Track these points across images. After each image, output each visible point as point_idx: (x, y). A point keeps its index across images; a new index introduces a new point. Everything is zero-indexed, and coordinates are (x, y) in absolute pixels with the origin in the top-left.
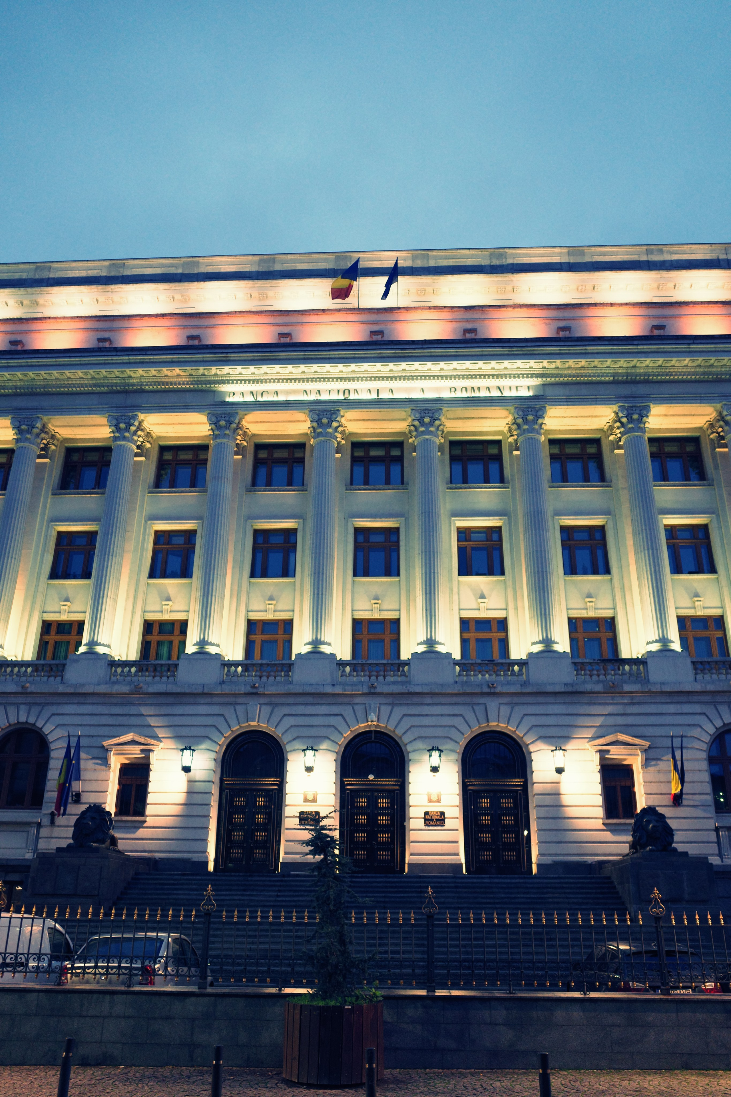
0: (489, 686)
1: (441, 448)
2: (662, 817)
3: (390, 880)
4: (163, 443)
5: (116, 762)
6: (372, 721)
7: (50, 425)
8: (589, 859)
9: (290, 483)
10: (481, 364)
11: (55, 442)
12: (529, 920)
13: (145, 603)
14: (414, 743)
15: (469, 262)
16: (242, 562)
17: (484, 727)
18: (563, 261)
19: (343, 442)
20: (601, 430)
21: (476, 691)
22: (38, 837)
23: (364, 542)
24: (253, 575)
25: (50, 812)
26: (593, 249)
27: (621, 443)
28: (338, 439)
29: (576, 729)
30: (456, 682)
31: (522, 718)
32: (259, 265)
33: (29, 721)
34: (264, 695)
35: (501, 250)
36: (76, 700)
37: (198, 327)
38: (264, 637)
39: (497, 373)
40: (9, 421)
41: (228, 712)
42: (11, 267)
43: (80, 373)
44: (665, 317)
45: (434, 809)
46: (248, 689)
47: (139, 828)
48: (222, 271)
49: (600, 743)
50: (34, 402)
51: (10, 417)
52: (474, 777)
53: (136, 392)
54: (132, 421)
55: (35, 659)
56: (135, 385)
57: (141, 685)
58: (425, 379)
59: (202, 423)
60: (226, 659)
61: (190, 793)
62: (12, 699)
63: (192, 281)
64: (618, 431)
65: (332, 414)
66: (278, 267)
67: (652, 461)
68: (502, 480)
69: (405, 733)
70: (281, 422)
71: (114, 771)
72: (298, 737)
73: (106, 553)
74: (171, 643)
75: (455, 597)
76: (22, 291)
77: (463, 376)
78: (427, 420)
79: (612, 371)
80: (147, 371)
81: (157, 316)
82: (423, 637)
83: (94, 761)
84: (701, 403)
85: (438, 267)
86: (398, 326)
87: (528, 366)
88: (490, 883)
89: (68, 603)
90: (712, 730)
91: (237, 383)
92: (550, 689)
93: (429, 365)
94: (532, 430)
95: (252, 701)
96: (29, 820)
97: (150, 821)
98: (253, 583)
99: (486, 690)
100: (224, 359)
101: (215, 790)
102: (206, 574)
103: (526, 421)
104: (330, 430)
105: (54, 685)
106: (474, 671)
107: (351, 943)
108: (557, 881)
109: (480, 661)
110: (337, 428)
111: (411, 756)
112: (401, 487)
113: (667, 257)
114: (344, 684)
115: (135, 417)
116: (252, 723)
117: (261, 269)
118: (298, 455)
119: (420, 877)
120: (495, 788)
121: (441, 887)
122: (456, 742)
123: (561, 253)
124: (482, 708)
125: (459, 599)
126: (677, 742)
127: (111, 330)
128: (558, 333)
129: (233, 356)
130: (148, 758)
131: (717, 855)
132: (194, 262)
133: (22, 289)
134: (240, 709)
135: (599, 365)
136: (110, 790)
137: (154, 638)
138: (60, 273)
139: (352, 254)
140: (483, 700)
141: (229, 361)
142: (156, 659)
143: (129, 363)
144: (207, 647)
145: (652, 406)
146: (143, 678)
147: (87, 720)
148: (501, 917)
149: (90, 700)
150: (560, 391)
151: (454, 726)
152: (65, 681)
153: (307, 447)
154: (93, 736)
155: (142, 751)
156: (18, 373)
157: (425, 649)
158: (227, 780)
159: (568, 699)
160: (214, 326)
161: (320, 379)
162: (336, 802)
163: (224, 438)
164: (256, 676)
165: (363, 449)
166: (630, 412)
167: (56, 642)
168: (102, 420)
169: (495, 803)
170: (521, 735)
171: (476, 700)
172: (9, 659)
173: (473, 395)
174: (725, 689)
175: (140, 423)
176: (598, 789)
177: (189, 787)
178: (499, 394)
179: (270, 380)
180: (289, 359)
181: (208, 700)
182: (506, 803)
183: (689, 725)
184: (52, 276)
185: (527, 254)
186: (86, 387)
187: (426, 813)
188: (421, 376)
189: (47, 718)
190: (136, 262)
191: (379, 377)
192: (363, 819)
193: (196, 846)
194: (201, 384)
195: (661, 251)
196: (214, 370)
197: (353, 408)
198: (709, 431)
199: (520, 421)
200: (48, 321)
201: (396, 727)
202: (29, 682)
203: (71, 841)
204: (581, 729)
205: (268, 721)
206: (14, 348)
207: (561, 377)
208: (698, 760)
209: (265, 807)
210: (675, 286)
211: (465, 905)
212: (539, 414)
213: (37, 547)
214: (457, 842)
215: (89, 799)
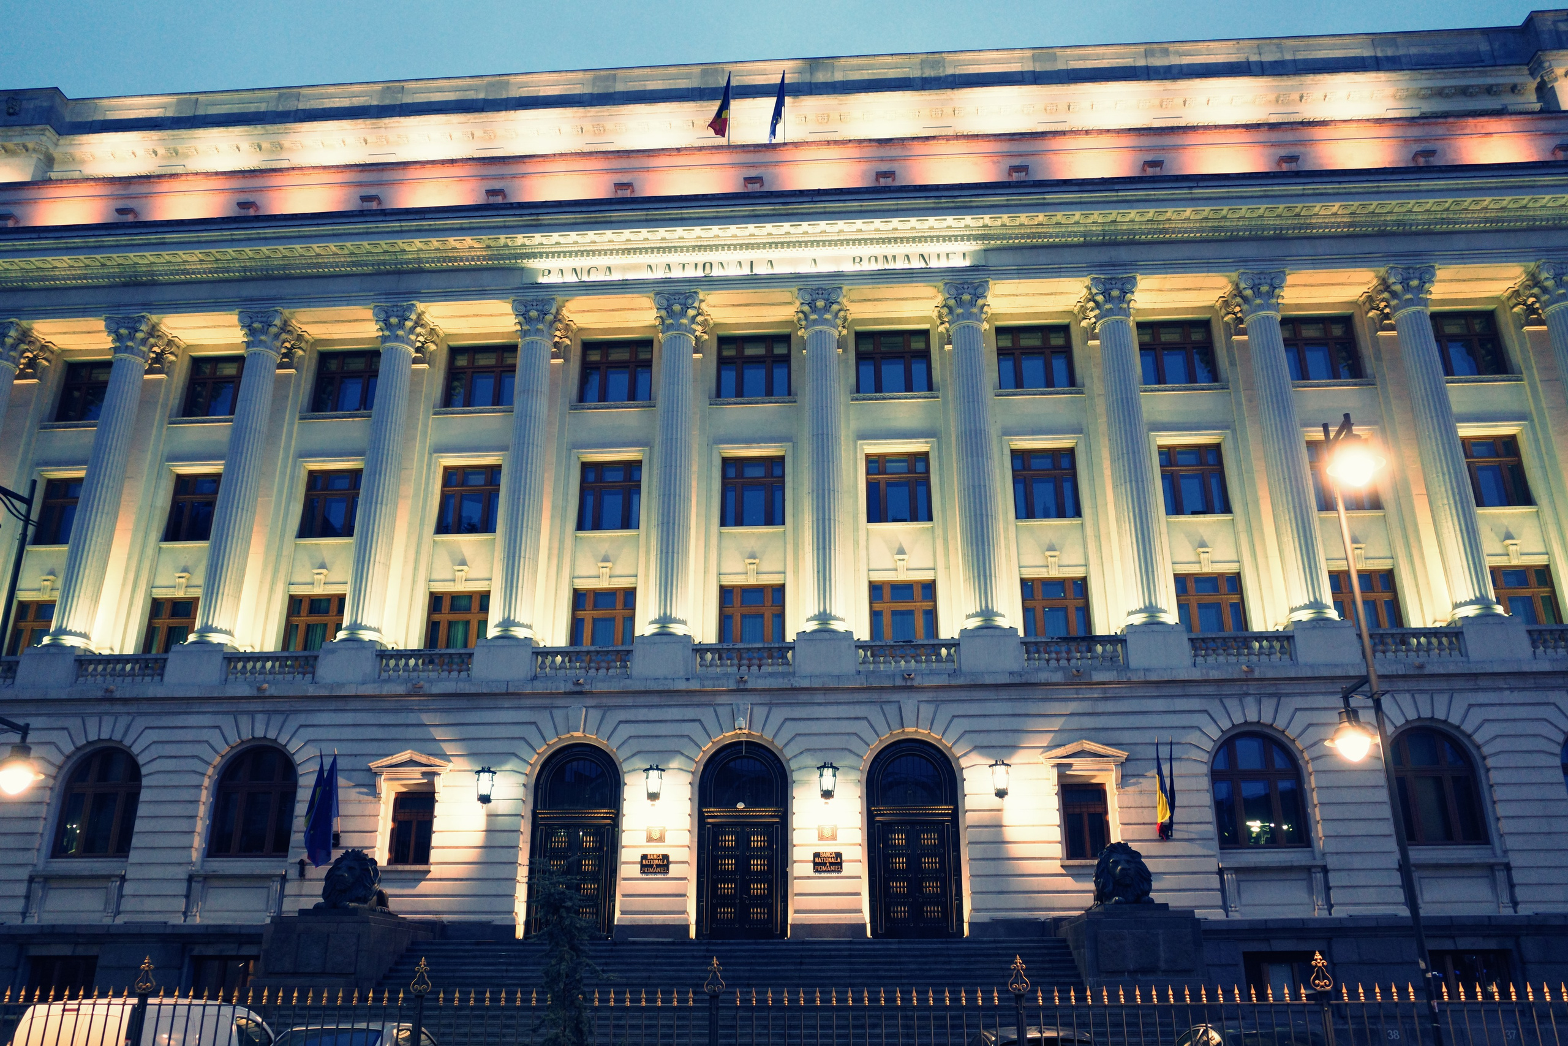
0: (904, 678)
1: (841, 343)
2: (1137, 855)
3: (760, 947)
4: (453, 343)
5: (388, 791)
6: (740, 729)
7: (294, 321)
8: (1042, 915)
9: (632, 396)
10: (895, 222)
11: (303, 345)
12: (944, 1000)
13: (430, 569)
14: (800, 758)
15: (892, 74)
16: (564, 509)
17: (898, 734)
18: (1026, 69)
19: (706, 337)
20: (1070, 313)
21: (886, 685)
22: (282, 895)
23: (736, 478)
24: (580, 527)
25: (298, 860)
26: (1069, 51)
27: (1097, 331)
28: (697, 333)
29: (1025, 735)
30: (859, 672)
31: (950, 722)
32: (594, 85)
33: (268, 736)
34: (591, 694)
35: (937, 56)
36: (333, 705)
37: (502, 177)
38: (597, 614)
39: (919, 235)
40: (237, 317)
41: (543, 718)
42: (244, 95)
43: (333, 247)
44: (1163, 149)
45: (827, 848)
46: (570, 687)
47: (420, 880)
48: (541, 94)
49: (1059, 754)
50: (271, 289)
51: (237, 311)
52: (883, 804)
53: (412, 272)
54: (408, 314)
55: (280, 649)
56: (411, 263)
57: (422, 683)
58: (818, 246)
59: (506, 315)
60: (541, 645)
61: (489, 831)
62: (245, 706)
63: (499, 110)
64: (1092, 314)
65: (687, 298)
66: (620, 87)
67: (1141, 355)
68: (930, 388)
69: (786, 745)
70: (618, 310)
71: (386, 803)
72: (639, 752)
73: (373, 501)
74: (467, 623)
75: (863, 553)
76: (259, 129)
77: (872, 240)
78: (820, 304)
79: (1082, 229)
80: (426, 243)
81: (444, 162)
82: (813, 611)
83: (357, 790)
84: (1208, 272)
85: (848, 82)
86: (783, 171)
87: (962, 224)
88: (899, 949)
89: (324, 571)
90: (1216, 734)
91: (553, 257)
92: (988, 680)
93: (823, 225)
94: (969, 316)
95: (575, 703)
96: (270, 872)
97: (435, 871)
98: (581, 538)
99: (899, 682)
100: (534, 223)
101: (525, 827)
102: (511, 528)
103: (960, 303)
104: (684, 321)
105: (304, 686)
106: (885, 656)
107: (591, 1033)
108: (994, 945)
109: (892, 643)
110: (694, 317)
111: (796, 776)
112: (787, 398)
113: (1174, 60)
114: (701, 678)
115: (411, 308)
116: (576, 734)
117: (596, 91)
118: (643, 356)
119: (803, 943)
120: (913, 818)
121: (830, 957)
122: (858, 755)
123: (1023, 58)
124: (895, 707)
125: (868, 555)
126: (1164, 752)
127: (380, 184)
128: (1010, 175)
129: (546, 219)
130: (431, 784)
131: (1221, 908)
132: (501, 83)
133: (259, 127)
134: (558, 714)
135: (1064, 221)
136: (380, 829)
137: (444, 617)
138: (312, 102)
139: (724, 66)
140: (895, 697)
141: (540, 225)
142: (447, 647)
143: (402, 231)
144: (512, 629)
145: (1139, 277)
146: (426, 674)
147: (348, 733)
148: (906, 996)
149: (352, 705)
150: (1008, 259)
151: (855, 734)
152: (316, 679)
153: (656, 344)
154: (356, 756)
155: (424, 774)
156: (247, 250)
157: (816, 627)
158: (543, 813)
159: (1014, 693)
160: (524, 175)
161: (670, 248)
162: (692, 841)
163: (535, 335)
164: (581, 668)
165: (734, 346)
166: (1108, 286)
167: (308, 626)
168: (366, 312)
169: (913, 840)
170: (949, 745)
171: (886, 697)
172: (242, 650)
173: (887, 267)
174: (1235, 676)
175: (419, 316)
176: (1056, 818)
177: (489, 823)
178: (923, 265)
179: (600, 251)
180: (625, 222)
181: (515, 702)
182: (929, 839)
183: (1184, 728)
184: (301, 106)
185: (973, 60)
186: (343, 266)
187: (817, 855)
188: (812, 242)
189: (294, 730)
190: (420, 84)
191: (753, 244)
192: (729, 864)
193: (499, 904)
194: (503, 259)
195: (1166, 53)
196: (520, 239)
197: (716, 289)
198: (1223, 311)
199: (952, 302)
200: (292, 173)
201: (775, 736)
202: (267, 682)
203: (321, 900)
204: (1031, 735)
205: (598, 730)
206: (243, 213)
207: (1011, 238)
208: (1196, 776)
209: (594, 849)
210: (1185, 102)
211: (859, 981)
212: (978, 292)
213: (280, 492)
214: (859, 894)
215: (351, 841)
